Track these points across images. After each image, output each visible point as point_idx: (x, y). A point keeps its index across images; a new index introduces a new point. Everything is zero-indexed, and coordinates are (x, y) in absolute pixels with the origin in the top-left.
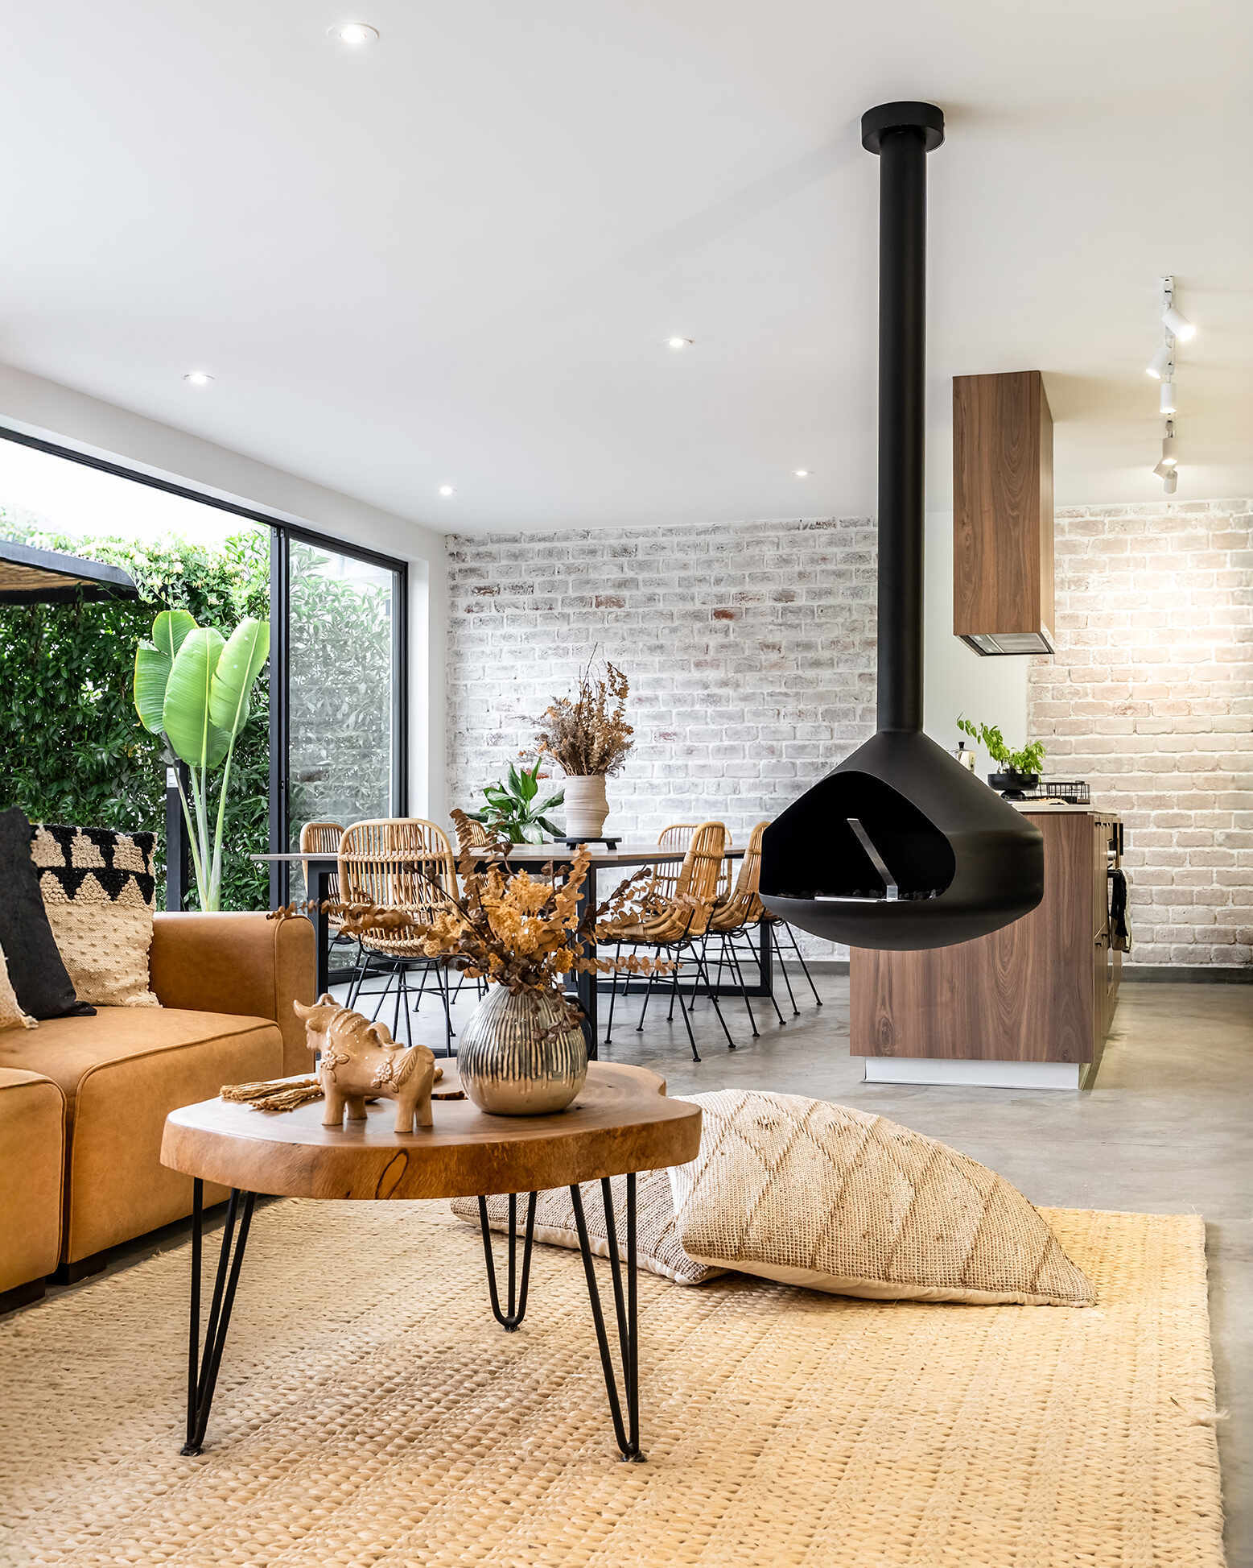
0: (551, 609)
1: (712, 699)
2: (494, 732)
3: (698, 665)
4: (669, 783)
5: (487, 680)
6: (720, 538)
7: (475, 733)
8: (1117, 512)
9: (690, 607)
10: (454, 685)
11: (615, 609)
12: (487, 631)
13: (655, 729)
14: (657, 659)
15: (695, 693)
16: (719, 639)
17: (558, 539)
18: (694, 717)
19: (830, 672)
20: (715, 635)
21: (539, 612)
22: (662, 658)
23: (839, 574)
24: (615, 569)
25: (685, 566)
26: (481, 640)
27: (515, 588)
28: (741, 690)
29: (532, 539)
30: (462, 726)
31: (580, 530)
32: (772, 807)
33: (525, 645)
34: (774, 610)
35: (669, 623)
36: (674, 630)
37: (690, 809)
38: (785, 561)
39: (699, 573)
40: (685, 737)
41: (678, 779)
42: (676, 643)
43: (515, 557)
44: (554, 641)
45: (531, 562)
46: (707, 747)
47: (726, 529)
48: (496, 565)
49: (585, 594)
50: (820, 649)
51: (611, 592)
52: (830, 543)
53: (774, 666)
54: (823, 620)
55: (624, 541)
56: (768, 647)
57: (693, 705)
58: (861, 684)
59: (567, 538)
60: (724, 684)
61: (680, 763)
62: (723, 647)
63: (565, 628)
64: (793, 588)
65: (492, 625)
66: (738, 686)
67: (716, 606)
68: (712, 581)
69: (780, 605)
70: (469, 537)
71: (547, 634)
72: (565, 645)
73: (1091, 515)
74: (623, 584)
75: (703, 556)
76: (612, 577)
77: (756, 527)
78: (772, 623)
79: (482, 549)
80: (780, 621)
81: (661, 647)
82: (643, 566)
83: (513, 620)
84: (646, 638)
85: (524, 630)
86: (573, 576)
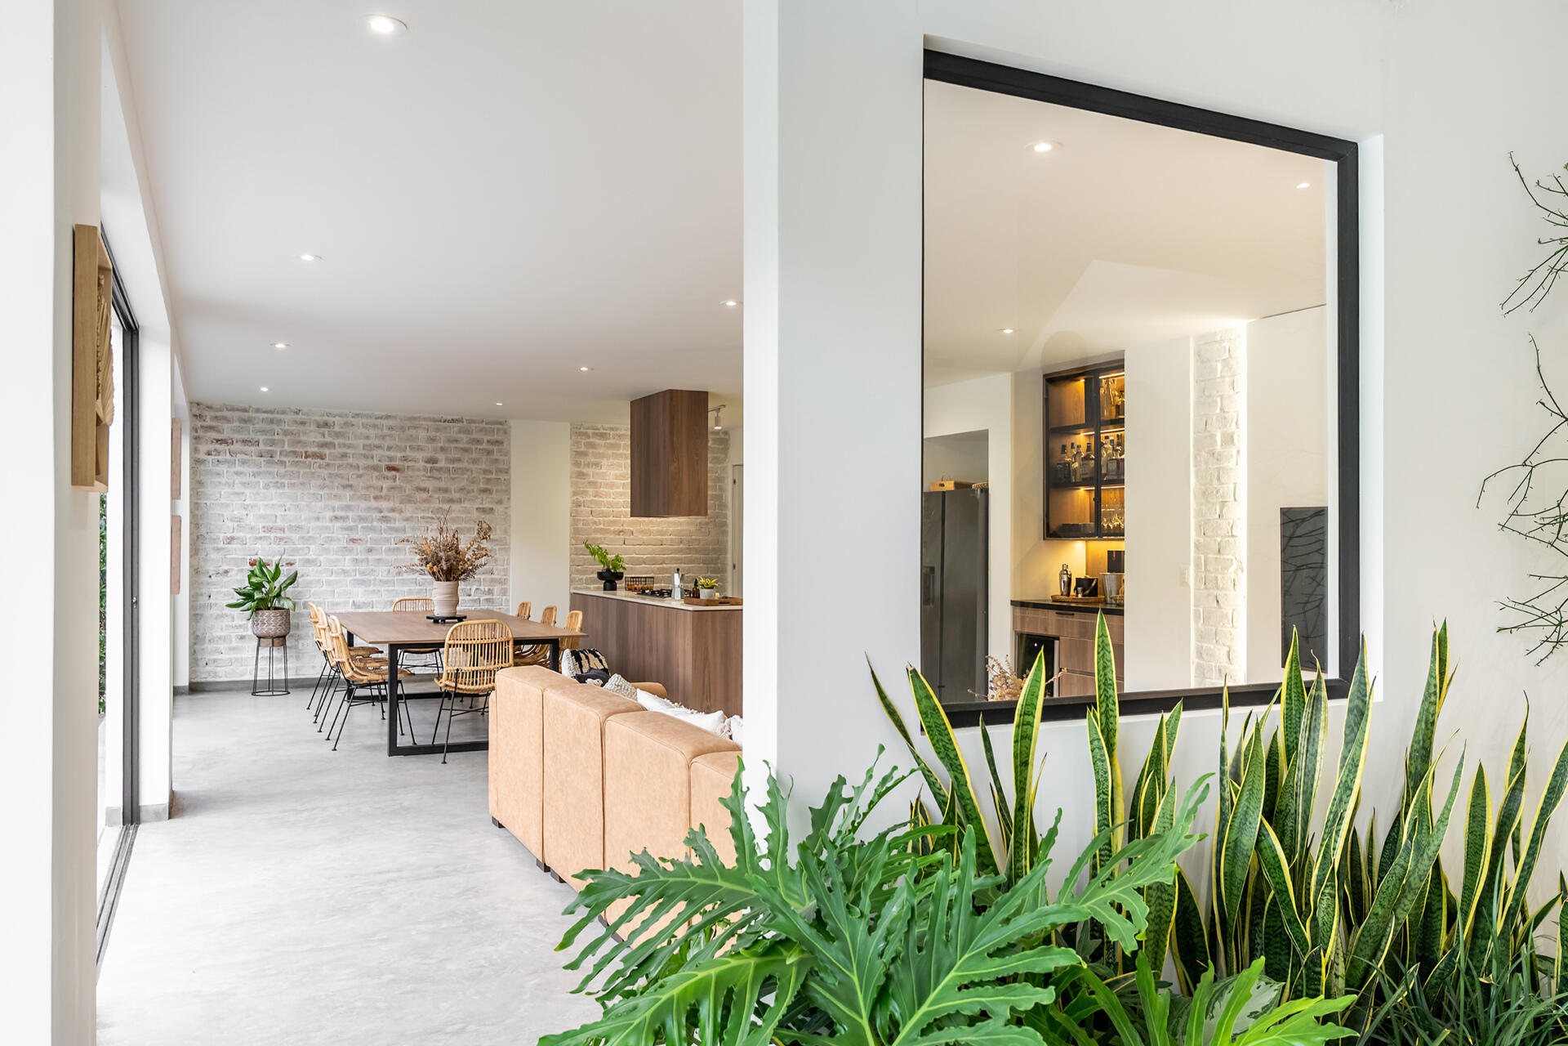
0: (271, 457)
1: (385, 519)
2: (229, 535)
3: (376, 498)
4: (356, 570)
5: (223, 501)
6: (391, 422)
7: (214, 536)
8: (617, 429)
9: (370, 462)
10: (197, 503)
11: (319, 460)
12: (223, 468)
13: (346, 536)
14: (348, 493)
15: (374, 515)
16: (390, 483)
17: (278, 413)
18: (373, 529)
19: (459, 506)
20: (386, 481)
21: (262, 459)
22: (352, 493)
23: (465, 450)
24: (318, 435)
25: (367, 438)
26: (218, 474)
27: (245, 442)
28: (402, 514)
29: (258, 411)
30: (203, 531)
31: (294, 409)
32: (423, 584)
33: (252, 479)
34: (425, 469)
35: (356, 472)
36: (360, 476)
37: (370, 585)
38: (432, 440)
39: (377, 442)
40: (367, 541)
41: (363, 567)
42: (361, 484)
43: (245, 421)
44: (274, 477)
45: (256, 426)
46: (381, 548)
47: (395, 417)
48: (230, 425)
49: (297, 449)
50: (453, 492)
51: (316, 450)
52: (460, 432)
53: (425, 501)
54: (456, 476)
55: (325, 418)
56: (421, 490)
57: (372, 522)
58: (478, 514)
59: (284, 413)
60: (393, 510)
61: (363, 557)
62: (392, 488)
63: (282, 470)
64: (437, 456)
65: (226, 465)
66: (402, 512)
67: (387, 463)
68: (386, 448)
69: (429, 465)
70: (209, 405)
71: (270, 473)
72: (283, 481)
73: (604, 429)
74: (324, 445)
75: (380, 433)
76: (317, 440)
77: (414, 419)
78: (424, 476)
79: (219, 414)
80: (429, 474)
81: (351, 486)
82: (338, 435)
83: (243, 462)
84: (340, 480)
85: (251, 470)
86: (289, 437)
